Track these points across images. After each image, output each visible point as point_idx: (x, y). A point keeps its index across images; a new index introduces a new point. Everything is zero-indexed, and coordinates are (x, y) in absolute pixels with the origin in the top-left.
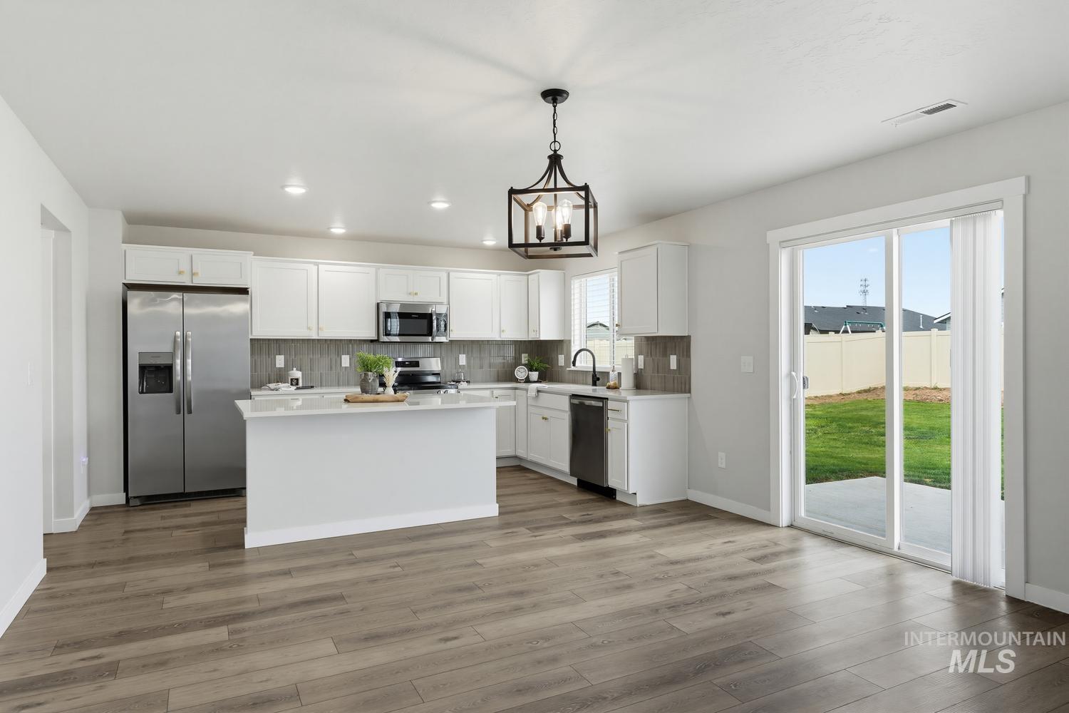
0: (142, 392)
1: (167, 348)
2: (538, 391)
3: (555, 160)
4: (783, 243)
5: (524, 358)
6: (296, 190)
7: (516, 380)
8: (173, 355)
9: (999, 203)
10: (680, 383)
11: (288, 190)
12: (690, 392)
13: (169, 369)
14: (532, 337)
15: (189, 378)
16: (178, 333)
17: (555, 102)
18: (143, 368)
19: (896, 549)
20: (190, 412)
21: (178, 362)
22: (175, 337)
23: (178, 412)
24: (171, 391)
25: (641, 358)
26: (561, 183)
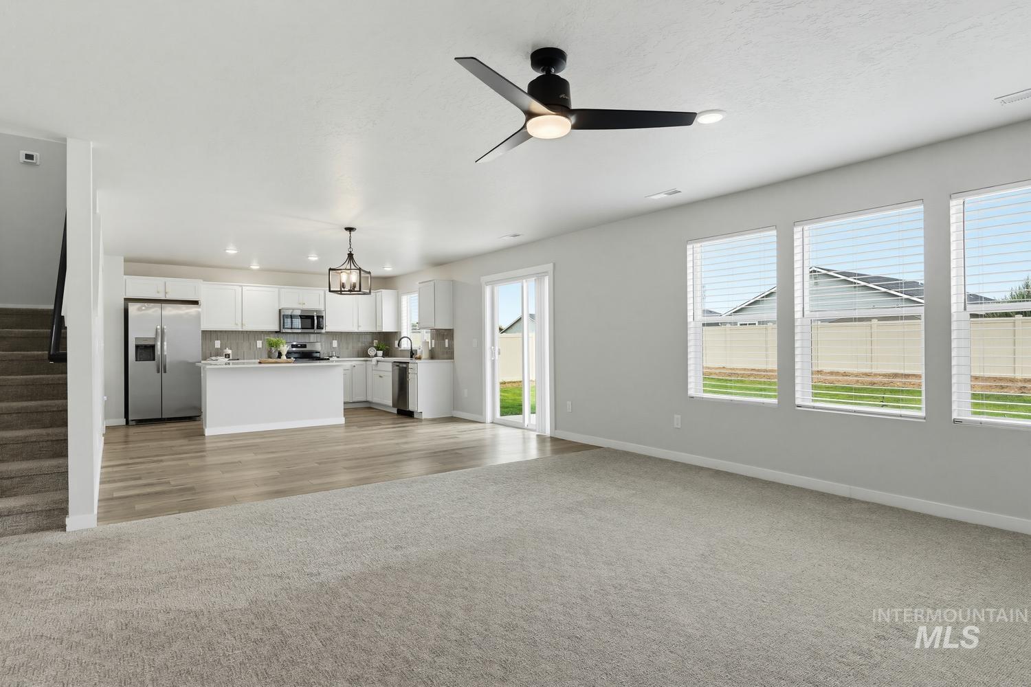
0: (136, 360)
1: (153, 335)
2: (378, 361)
3: (350, 256)
4: (487, 283)
5: (376, 342)
6: (231, 251)
7: (369, 356)
8: (155, 339)
9: (546, 273)
10: (449, 354)
11: (227, 251)
12: (453, 359)
13: (153, 347)
14: (378, 330)
15: (165, 353)
16: (159, 327)
17: (350, 231)
18: (137, 347)
19: (526, 426)
20: (165, 372)
21: (159, 344)
22: (157, 329)
23: (158, 372)
24: (154, 360)
25: (433, 341)
26: (353, 267)
